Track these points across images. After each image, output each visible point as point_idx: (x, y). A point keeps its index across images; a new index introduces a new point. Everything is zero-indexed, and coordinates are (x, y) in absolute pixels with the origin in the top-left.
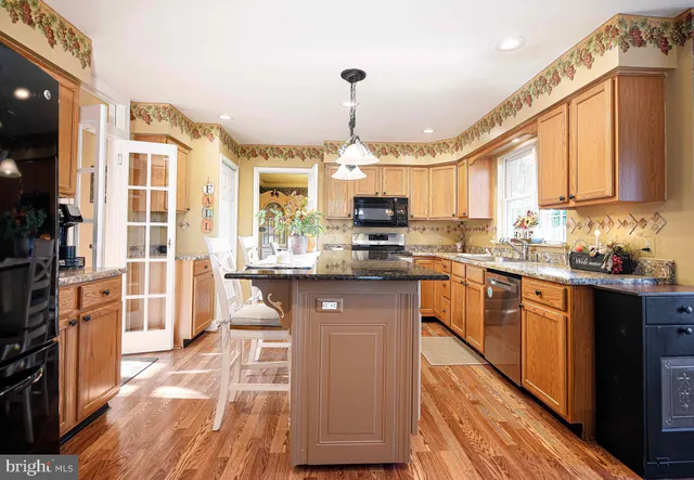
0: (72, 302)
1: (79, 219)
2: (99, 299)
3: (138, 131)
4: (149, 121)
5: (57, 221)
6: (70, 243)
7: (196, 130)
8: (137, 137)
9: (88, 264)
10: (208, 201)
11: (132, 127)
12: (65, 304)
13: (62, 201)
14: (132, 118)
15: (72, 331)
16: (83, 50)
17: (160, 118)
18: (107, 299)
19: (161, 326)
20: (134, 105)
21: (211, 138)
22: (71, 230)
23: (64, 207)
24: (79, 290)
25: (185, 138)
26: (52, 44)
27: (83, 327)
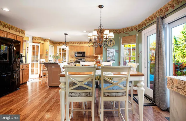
0: (22, 67)
1: (23, 56)
2: (25, 67)
3: (34, 41)
4: (35, 40)
5: (20, 57)
6: (22, 60)
7: (45, 40)
8: (34, 43)
9: (25, 63)
10: (47, 53)
11: (33, 41)
12: (21, 67)
13: (21, 54)
14: (33, 39)
15: (22, 70)
16: (24, 33)
17: (37, 39)
18: (27, 67)
19: (37, 74)
20: (33, 37)
21: (47, 42)
22: (22, 58)
23: (21, 55)
24: (23, 66)
25: (43, 42)
26: (20, 33)
27: (23, 70)
